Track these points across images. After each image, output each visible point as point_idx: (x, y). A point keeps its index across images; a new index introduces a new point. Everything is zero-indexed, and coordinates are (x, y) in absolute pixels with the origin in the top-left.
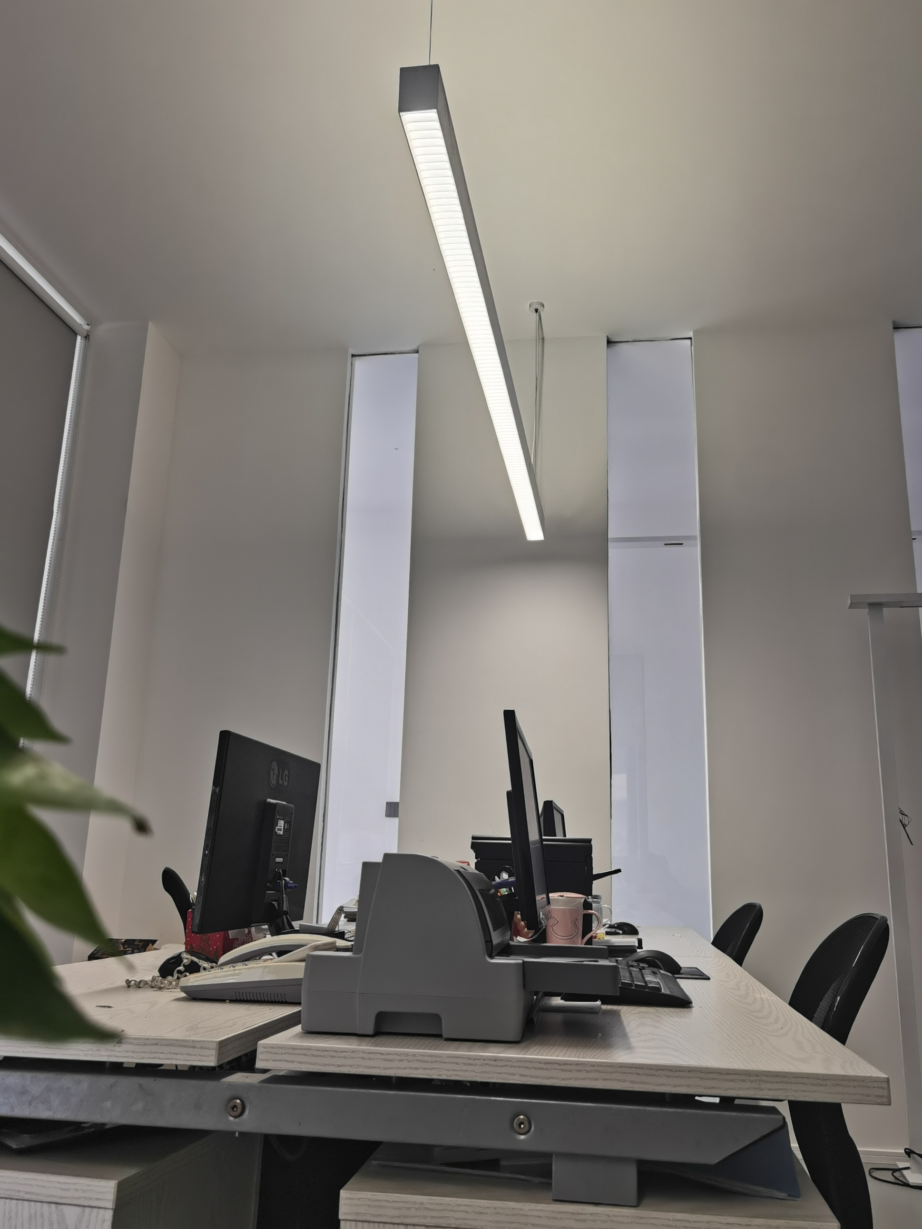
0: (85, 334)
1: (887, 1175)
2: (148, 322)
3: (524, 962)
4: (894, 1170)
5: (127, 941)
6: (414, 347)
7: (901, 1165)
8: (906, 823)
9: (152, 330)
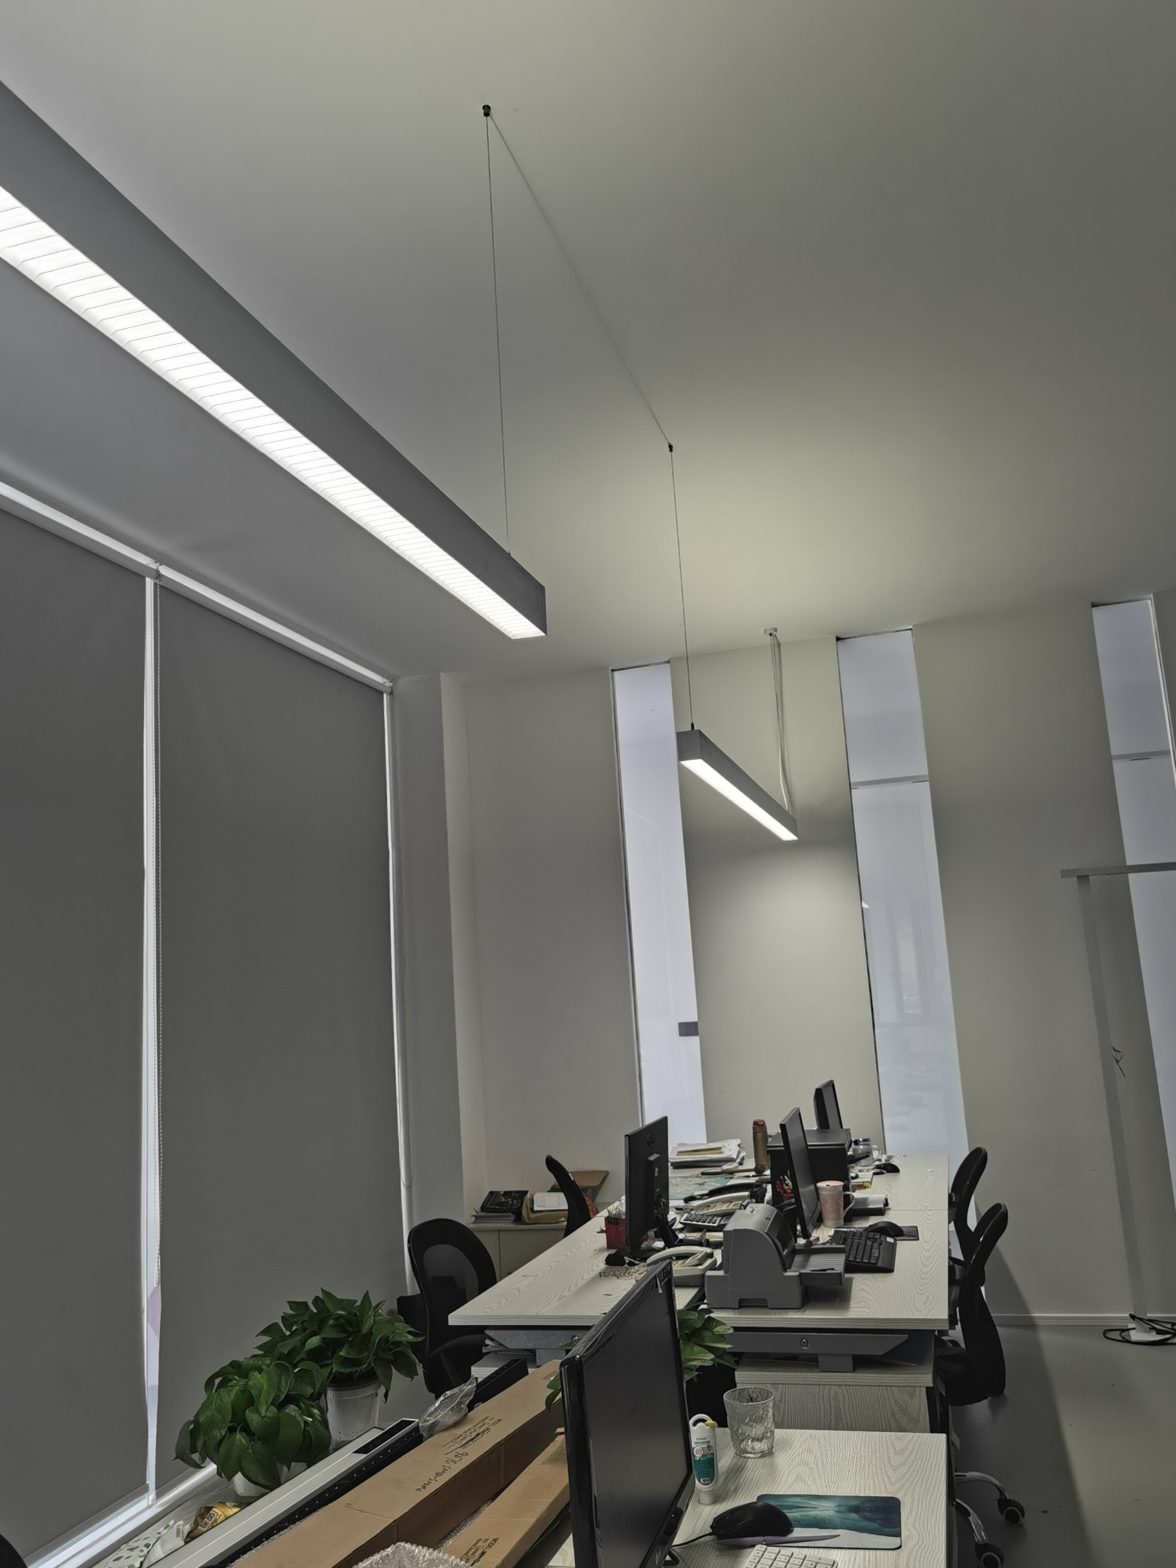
0: (390, 690)
1: (1116, 1335)
2: (439, 675)
3: (801, 1274)
4: (1123, 1331)
5: (505, 1193)
6: (666, 660)
7: (1130, 1326)
8: (1119, 1059)
9: (446, 682)
